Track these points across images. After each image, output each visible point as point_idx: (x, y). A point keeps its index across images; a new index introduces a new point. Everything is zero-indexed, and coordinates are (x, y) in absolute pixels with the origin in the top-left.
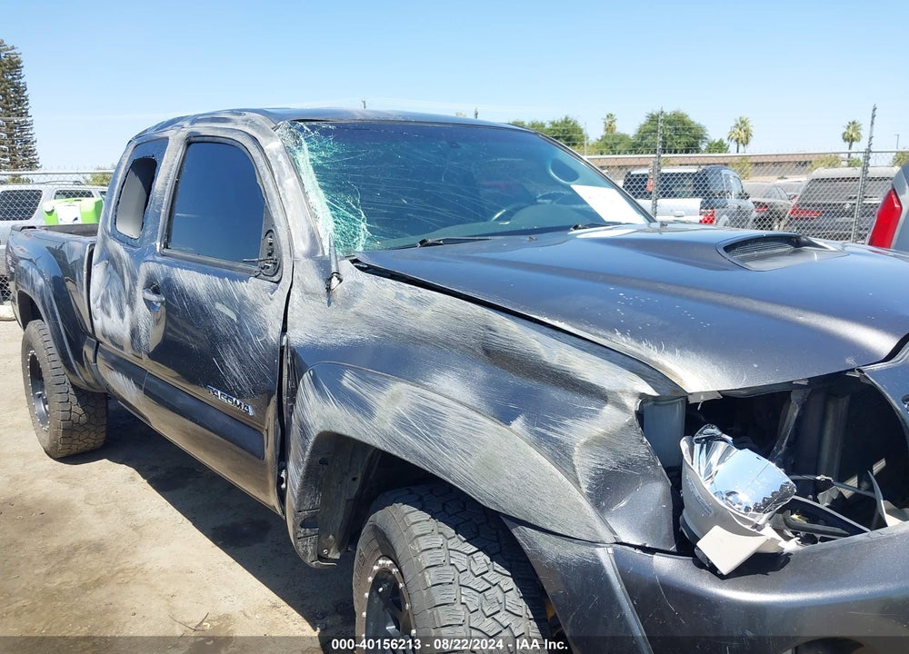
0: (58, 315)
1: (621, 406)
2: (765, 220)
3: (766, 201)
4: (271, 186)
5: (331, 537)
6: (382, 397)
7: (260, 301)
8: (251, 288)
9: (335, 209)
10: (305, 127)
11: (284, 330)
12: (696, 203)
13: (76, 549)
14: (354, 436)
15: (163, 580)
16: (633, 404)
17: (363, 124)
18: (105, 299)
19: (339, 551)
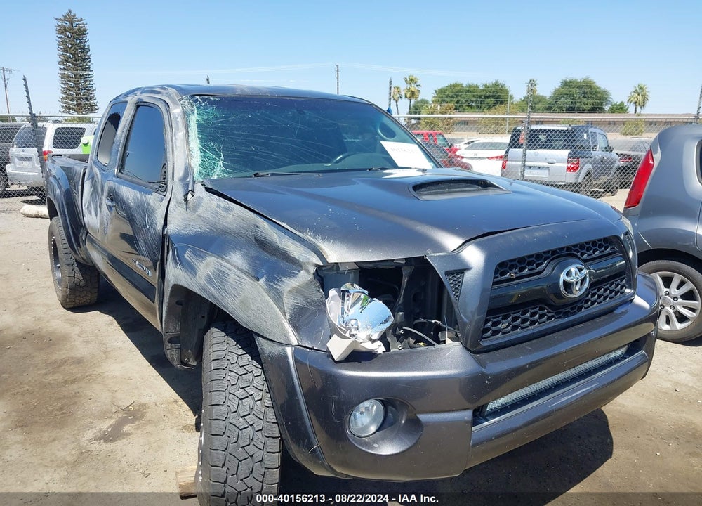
0: (66, 213)
1: (308, 271)
2: (629, 169)
3: (631, 153)
4: (170, 137)
5: (189, 351)
6: (202, 264)
7: (156, 207)
8: (152, 199)
9: (204, 152)
10: (199, 100)
11: (165, 225)
12: (565, 153)
13: (66, 361)
14: (187, 287)
15: (113, 382)
16: (312, 270)
17: (240, 98)
18: (89, 205)
19: (196, 361)
